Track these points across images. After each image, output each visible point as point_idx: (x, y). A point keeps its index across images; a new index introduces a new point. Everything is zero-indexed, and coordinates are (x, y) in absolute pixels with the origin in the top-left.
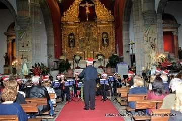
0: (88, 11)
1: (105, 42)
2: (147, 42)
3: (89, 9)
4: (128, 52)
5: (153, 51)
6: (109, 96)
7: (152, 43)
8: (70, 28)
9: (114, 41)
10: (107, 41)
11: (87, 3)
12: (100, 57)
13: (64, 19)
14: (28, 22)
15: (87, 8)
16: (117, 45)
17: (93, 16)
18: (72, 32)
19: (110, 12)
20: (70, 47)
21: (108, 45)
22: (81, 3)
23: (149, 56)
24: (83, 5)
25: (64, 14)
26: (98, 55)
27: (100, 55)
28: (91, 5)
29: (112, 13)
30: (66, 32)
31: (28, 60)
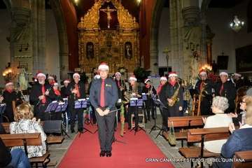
0: (109, 17)
1: (128, 53)
2: (187, 48)
3: (111, 15)
4: (156, 64)
5: (196, 61)
6: (141, 122)
7: (193, 50)
8: (88, 36)
9: (139, 52)
10: (130, 52)
11: (108, 8)
12: (122, 70)
13: (81, 25)
14: (28, 17)
15: (109, 14)
16: (143, 57)
17: (115, 23)
18: (91, 40)
19: (135, 19)
20: (88, 58)
21: (131, 57)
22: (102, 8)
23: (190, 68)
24: (103, 10)
25: (82, 19)
26: (120, 68)
27: (123, 68)
28: (113, 10)
29: (137, 21)
30: (83, 41)
31: (27, 70)
